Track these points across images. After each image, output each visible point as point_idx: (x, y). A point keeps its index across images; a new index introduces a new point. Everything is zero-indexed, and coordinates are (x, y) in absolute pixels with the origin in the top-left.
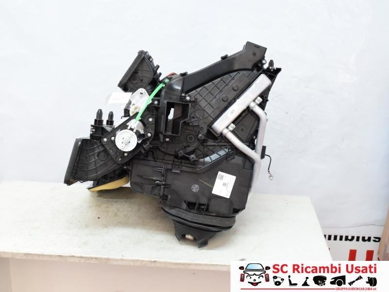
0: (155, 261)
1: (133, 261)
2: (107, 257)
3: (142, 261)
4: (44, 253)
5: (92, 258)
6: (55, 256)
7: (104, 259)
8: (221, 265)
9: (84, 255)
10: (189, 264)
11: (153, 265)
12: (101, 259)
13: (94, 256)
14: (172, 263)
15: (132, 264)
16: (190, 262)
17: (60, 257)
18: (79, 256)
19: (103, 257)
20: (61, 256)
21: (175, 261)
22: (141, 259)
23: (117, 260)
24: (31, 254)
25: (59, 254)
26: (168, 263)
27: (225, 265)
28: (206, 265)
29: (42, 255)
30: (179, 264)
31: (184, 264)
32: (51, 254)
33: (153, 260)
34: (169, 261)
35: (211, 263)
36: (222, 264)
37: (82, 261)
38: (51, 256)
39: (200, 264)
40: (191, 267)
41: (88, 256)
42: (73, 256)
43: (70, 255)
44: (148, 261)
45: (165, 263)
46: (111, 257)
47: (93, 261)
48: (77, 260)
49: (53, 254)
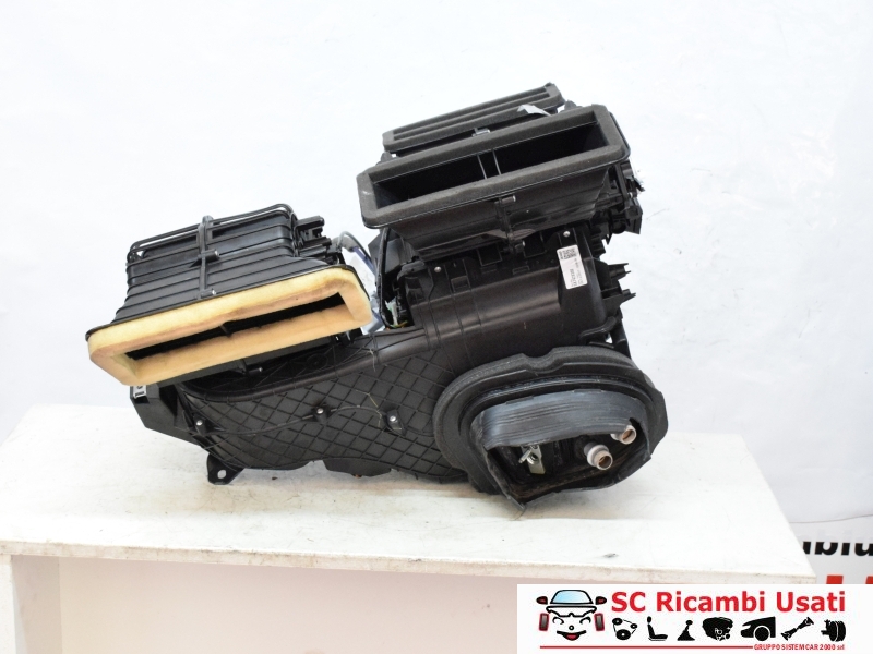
0: (420, 560)
1: (370, 560)
2: (310, 552)
3: (391, 560)
4: (171, 547)
5: (277, 555)
6: (195, 552)
7: (305, 557)
8: (566, 567)
9: (260, 550)
10: (494, 566)
11: (414, 569)
12: (298, 556)
13: (284, 551)
14: (456, 564)
15: (367, 567)
16: (496, 561)
17: (205, 554)
18: (250, 550)
19: (304, 552)
20: (208, 551)
21: (465, 560)
22: (387, 556)
23: (333, 559)
24: (140, 549)
25: (204, 548)
26: (448, 564)
27: (573, 567)
28: (532, 566)
29: (166, 551)
30: (472, 565)
31: (483, 566)
32: (185, 547)
33: (414, 558)
34: (451, 559)
35: (542, 563)
36: (567, 564)
37: (256, 562)
38: (186, 551)
39: (519, 566)
40: (500, 573)
41: (269, 551)
42: (235, 552)
43: (229, 549)
44: (405, 560)
45: (441, 563)
46: (320, 553)
47: (280, 563)
48: (244, 561)
49: (190, 548)
